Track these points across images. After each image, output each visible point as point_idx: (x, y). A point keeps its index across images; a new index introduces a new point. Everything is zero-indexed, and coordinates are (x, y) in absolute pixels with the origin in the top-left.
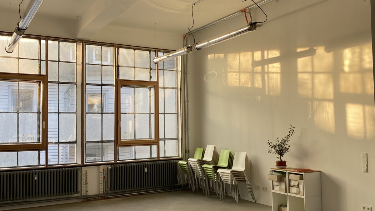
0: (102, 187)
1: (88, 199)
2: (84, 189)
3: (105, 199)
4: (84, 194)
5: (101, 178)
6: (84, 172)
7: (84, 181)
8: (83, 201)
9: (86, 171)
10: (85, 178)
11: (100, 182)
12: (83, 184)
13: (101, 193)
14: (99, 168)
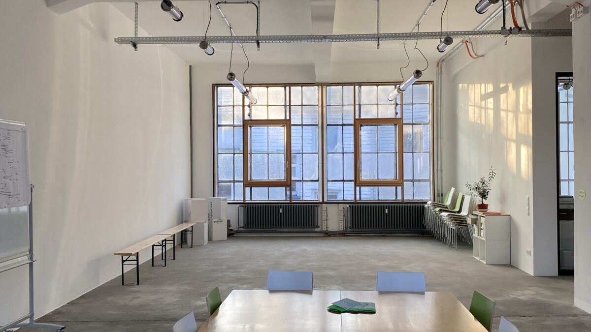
0: (342, 224)
1: (328, 235)
2: (324, 224)
3: (345, 236)
4: (324, 229)
5: (341, 216)
6: (324, 209)
7: (324, 217)
8: (324, 236)
9: (326, 208)
10: (325, 214)
11: (340, 219)
12: (323, 220)
13: (340, 230)
14: (339, 205)
